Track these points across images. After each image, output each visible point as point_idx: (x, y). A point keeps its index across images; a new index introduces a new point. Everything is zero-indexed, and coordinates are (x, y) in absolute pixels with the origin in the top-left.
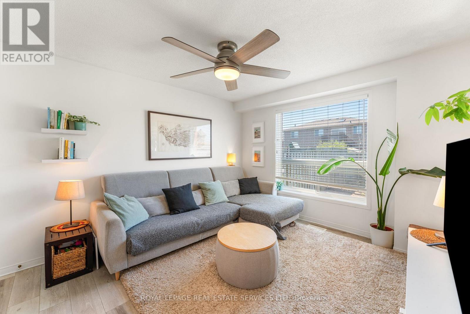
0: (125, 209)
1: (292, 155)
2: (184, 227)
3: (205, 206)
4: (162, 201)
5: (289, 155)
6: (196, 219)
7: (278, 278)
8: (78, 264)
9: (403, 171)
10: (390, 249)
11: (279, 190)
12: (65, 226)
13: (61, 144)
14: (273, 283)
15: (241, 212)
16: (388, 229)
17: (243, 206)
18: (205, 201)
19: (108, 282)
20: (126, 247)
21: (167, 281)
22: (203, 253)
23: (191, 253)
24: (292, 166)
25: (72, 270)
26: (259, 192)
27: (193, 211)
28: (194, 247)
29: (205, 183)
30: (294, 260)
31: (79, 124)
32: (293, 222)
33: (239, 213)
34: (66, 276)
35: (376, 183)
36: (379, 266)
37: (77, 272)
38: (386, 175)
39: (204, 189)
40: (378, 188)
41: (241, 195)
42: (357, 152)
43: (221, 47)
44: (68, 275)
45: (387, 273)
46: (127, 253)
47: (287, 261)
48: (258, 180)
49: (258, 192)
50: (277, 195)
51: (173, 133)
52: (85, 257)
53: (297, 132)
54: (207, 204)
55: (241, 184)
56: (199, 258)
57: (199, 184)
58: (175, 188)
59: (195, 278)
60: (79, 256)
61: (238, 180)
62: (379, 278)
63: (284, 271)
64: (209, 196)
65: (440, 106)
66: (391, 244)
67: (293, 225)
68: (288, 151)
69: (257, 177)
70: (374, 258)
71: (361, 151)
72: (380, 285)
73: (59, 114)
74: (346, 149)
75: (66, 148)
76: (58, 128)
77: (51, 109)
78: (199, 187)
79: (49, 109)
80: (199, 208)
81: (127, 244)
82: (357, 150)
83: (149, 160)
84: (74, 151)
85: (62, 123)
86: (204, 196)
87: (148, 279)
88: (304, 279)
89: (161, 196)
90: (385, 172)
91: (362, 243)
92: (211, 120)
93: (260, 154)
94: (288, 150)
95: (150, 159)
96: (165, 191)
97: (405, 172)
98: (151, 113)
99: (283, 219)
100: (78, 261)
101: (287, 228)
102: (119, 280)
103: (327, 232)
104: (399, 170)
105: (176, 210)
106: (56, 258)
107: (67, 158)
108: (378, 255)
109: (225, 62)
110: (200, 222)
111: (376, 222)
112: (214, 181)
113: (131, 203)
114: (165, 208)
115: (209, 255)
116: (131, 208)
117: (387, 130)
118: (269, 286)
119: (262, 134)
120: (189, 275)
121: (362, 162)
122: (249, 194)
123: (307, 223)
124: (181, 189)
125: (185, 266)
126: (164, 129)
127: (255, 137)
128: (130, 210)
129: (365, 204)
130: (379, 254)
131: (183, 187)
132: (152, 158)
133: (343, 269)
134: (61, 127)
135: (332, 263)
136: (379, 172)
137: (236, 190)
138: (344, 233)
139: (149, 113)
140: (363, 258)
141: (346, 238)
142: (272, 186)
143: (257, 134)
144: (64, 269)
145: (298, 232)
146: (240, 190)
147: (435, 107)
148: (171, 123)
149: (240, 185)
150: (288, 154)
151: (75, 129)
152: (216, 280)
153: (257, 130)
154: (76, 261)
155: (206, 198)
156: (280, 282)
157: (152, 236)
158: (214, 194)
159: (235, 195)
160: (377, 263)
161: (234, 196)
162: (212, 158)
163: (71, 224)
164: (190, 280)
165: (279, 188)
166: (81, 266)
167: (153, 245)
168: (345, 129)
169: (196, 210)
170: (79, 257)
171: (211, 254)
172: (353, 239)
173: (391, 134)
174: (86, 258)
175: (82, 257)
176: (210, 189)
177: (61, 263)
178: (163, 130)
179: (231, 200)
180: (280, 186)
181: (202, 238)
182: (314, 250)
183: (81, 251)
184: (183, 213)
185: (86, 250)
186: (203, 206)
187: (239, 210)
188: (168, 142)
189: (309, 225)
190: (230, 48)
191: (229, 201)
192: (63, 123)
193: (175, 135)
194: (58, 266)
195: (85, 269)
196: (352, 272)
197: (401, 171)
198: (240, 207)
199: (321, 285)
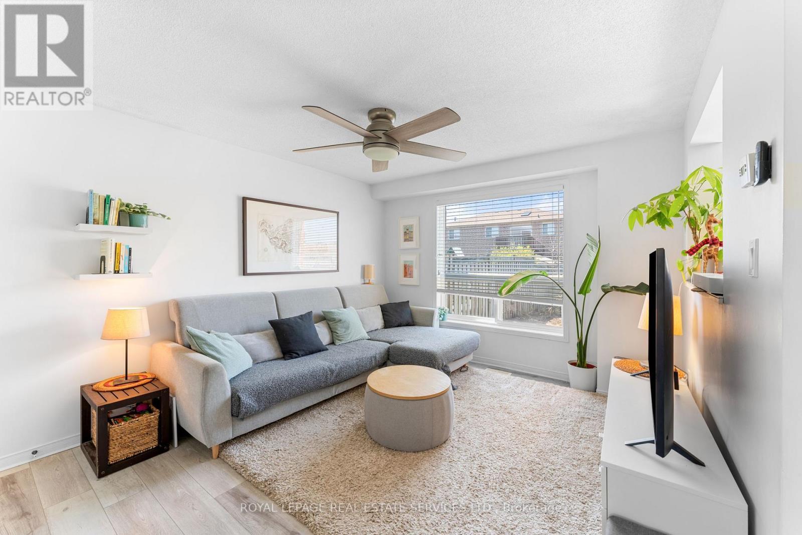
0: (222, 351)
1: (456, 266)
2: (313, 375)
3: (335, 346)
4: (270, 339)
5: (452, 267)
6: (327, 364)
7: (453, 435)
8: (148, 439)
9: (606, 288)
10: (593, 392)
11: (442, 320)
12: (117, 382)
13: (110, 249)
14: (447, 442)
15: (391, 353)
16: (590, 366)
17: (394, 344)
18: (334, 339)
19: (200, 462)
20: (230, 406)
21: (296, 452)
22: (339, 413)
23: (322, 415)
24: (455, 283)
25: (137, 449)
26: (413, 324)
27: (318, 354)
28: (325, 406)
29: (332, 310)
30: (472, 414)
31: (137, 217)
32: (464, 366)
33: (388, 355)
34: (129, 458)
35: (575, 305)
36: (579, 412)
37: (145, 452)
38: (587, 294)
39: (332, 320)
40: (577, 311)
41: (386, 329)
42: (548, 264)
43: (374, 115)
44: (132, 457)
45: (588, 420)
46: (232, 415)
47: (463, 415)
48: (410, 306)
49: (411, 323)
50: (440, 327)
51: (281, 232)
52: (157, 427)
53: (458, 231)
54: (337, 343)
55: (386, 313)
56: (336, 420)
57: (322, 314)
58: (289, 319)
59: (338, 445)
60: (149, 426)
61: (381, 306)
62: (579, 425)
63: (460, 427)
64: (340, 331)
65: (643, 208)
66: (593, 386)
67: (464, 369)
68: (449, 262)
69: (408, 302)
70: (573, 404)
71: (554, 262)
72: (580, 434)
73: (107, 201)
74: (533, 258)
75: (118, 255)
76: (106, 223)
77: (94, 192)
78: (324, 318)
79: (91, 192)
80: (327, 349)
81: (232, 401)
82: (549, 259)
83: (244, 275)
84: (130, 260)
85: (111, 215)
86: (332, 332)
87: (266, 452)
88: (487, 434)
89: (267, 332)
90: (585, 289)
91: (558, 387)
92: (338, 213)
93: (412, 266)
94: (450, 259)
95: (244, 273)
96: (272, 323)
97: (608, 289)
98: (248, 201)
99: (453, 360)
100: (147, 434)
101: (457, 374)
102: (219, 458)
103: (512, 377)
104: (602, 286)
105: (293, 353)
106: (114, 430)
107: (118, 272)
108: (578, 400)
109: (381, 138)
110: (333, 367)
111: (575, 358)
112: (345, 307)
113: (227, 342)
114: (276, 351)
115: (349, 415)
116: (229, 350)
117: (587, 234)
118: (444, 445)
119: (415, 235)
120: (327, 442)
121: (557, 276)
122: (399, 328)
123: (484, 366)
124: (299, 320)
125: (318, 432)
126: (268, 226)
127: (405, 240)
128: (228, 352)
129: (562, 335)
130: (580, 399)
131: (301, 317)
132: (249, 272)
133: (536, 419)
134: (110, 222)
135: (522, 413)
136: (578, 290)
137: (378, 322)
138: (535, 377)
139: (244, 200)
140: (561, 404)
141: (537, 382)
142: (432, 314)
143: (408, 235)
144: (125, 447)
145: (472, 378)
146: (384, 321)
147: (639, 209)
148: (277, 216)
149: (383, 315)
150: (449, 265)
151: (130, 226)
152: (368, 444)
153: (407, 230)
154: (144, 434)
155: (335, 333)
156: (457, 440)
157: (268, 389)
158: (347, 328)
159: (378, 329)
160: (577, 409)
161: (376, 330)
162: (339, 271)
163: (126, 379)
164: (332, 448)
165: (442, 316)
166: (152, 442)
167: (270, 402)
168: (530, 227)
169: (322, 352)
170: (148, 428)
171: (353, 413)
172: (547, 383)
173: (592, 240)
174: (159, 429)
175: (153, 429)
176: (340, 320)
177: (121, 438)
178: (265, 228)
179: (373, 337)
180: (444, 315)
181: (335, 392)
182: (498, 400)
183: (152, 418)
184: (305, 357)
185: (160, 417)
186: (331, 346)
187: (388, 350)
188: (274, 246)
189: (488, 369)
190: (387, 118)
191: (370, 338)
192: (113, 216)
193: (284, 235)
194: (117, 443)
195: (157, 447)
196: (547, 421)
197: (604, 288)
198: (388, 345)
199: (509, 439)
